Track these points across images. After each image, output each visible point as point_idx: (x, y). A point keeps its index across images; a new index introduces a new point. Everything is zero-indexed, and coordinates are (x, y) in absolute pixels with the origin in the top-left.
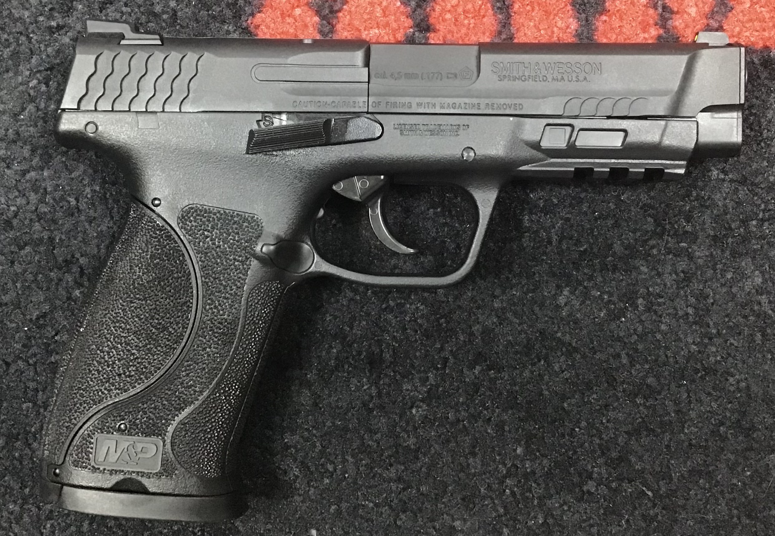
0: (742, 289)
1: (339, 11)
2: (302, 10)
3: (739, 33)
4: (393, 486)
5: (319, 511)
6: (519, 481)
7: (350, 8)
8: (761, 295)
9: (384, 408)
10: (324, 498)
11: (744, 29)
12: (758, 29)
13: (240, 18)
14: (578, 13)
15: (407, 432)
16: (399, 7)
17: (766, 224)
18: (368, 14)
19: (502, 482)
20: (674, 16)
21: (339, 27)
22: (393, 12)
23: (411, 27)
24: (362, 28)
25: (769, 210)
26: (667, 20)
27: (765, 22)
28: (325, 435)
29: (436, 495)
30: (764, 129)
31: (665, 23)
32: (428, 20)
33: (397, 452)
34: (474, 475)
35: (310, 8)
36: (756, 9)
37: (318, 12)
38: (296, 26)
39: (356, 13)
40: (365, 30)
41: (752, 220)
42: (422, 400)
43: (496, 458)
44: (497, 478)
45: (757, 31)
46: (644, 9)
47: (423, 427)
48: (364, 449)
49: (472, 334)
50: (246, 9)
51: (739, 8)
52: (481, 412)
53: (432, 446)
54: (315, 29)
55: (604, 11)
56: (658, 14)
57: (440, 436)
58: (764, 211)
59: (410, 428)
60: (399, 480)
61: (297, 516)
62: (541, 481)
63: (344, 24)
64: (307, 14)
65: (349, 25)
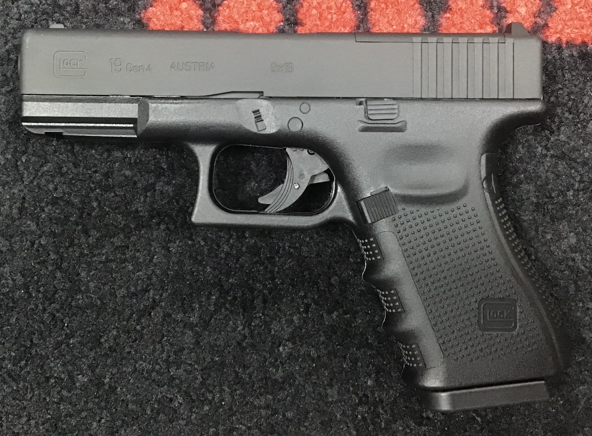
3: (562, 30)
4: (263, 412)
6: (370, 409)
10: (204, 422)
12: (578, 27)
29: (299, 419)
30: (581, 112)
36: (576, 10)
45: (577, 29)
51: (561, 9)
62: (387, 408)
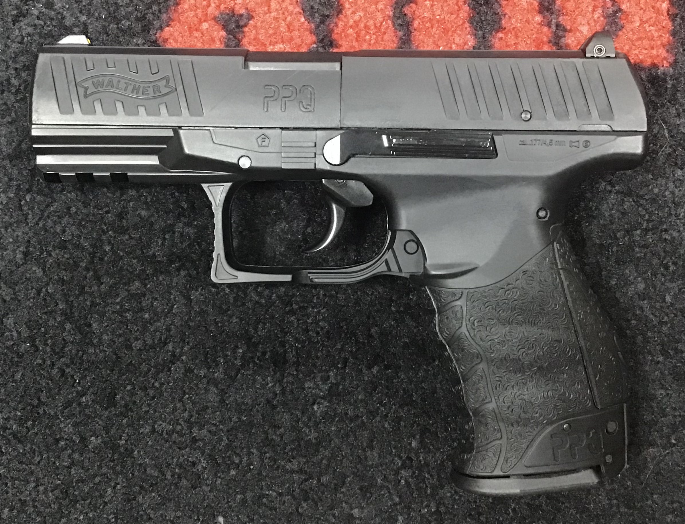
0: (625, 294)
1: (245, 25)
2: (210, 25)
5: (226, 500)
7: (256, 23)
8: (644, 300)
9: (287, 404)
11: (634, 47)
13: (149, 32)
14: (476, 30)
15: (309, 427)
16: (303, 23)
17: (650, 233)
18: (273, 29)
19: (397, 473)
20: (567, 34)
21: (245, 41)
22: (297, 28)
23: (315, 43)
24: (267, 43)
25: (653, 221)
26: (560, 37)
27: (654, 41)
28: (232, 429)
31: (559, 40)
32: (331, 36)
33: (300, 445)
34: (372, 466)
35: (217, 22)
37: (225, 27)
38: (203, 40)
39: (261, 28)
40: (270, 45)
41: (636, 230)
42: (323, 398)
43: (392, 451)
44: (392, 470)
46: (538, 26)
47: (324, 423)
48: (268, 442)
49: (370, 336)
50: (155, 22)
52: (378, 408)
53: (333, 439)
54: (221, 43)
55: (501, 29)
56: (552, 32)
57: (340, 431)
58: (648, 221)
59: (311, 424)
60: (301, 471)
61: (205, 505)
63: (250, 39)
64: (214, 29)
65: (255, 39)
